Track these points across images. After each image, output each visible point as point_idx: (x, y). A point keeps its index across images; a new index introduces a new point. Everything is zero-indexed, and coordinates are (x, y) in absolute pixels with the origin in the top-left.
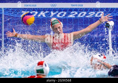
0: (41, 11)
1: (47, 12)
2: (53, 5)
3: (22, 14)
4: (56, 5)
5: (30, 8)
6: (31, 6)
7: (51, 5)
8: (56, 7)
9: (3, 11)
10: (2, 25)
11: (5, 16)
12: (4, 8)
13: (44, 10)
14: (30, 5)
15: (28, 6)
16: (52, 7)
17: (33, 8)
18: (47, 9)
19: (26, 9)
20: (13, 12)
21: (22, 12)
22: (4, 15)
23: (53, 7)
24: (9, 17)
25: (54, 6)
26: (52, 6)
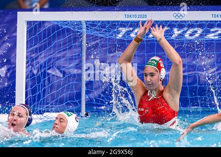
2: (179, 15)
3: (119, 32)
4: (183, 15)
5: (134, 22)
6: (137, 16)
7: (175, 15)
8: (184, 19)
9: (84, 26)
10: (83, 54)
11: (88, 36)
12: (87, 22)
14: (135, 16)
15: (132, 16)
19: (127, 22)
20: (103, 30)
21: (120, 29)
22: (85, 35)
24: (95, 38)
25: (181, 17)
26: (177, 17)
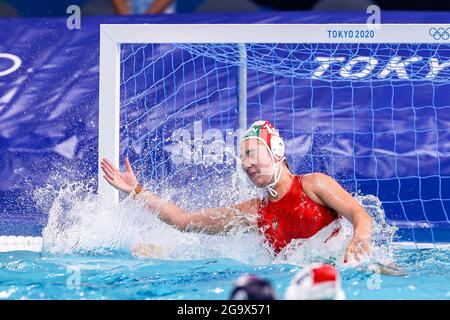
0: (393, 54)
1: (415, 59)
2: (441, 31)
3: (316, 66)
4: (449, 32)
5: (348, 45)
6: (355, 34)
7: (433, 32)
10: (240, 108)
11: (250, 75)
12: (248, 45)
13: (404, 51)
14: (349, 33)
15: (343, 34)
16: (436, 42)
17: (362, 45)
18: (414, 47)
19: (334, 45)
20: (282, 60)
21: (319, 59)
22: (245, 70)
23: (441, 41)
24: (268, 78)
25: (445, 36)
26: (437, 36)
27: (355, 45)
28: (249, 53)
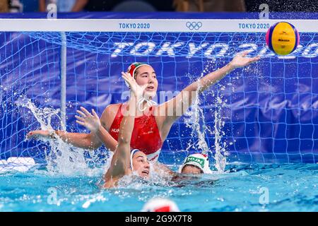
2: (194, 24)
4: (199, 24)
6: (137, 26)
7: (189, 24)
8: (201, 30)
9: (64, 37)
10: (62, 77)
12: (67, 33)
14: (133, 25)
15: (129, 26)
17: (143, 33)
18: (177, 34)
19: (124, 33)
20: (90, 42)
23: (194, 31)
25: (197, 28)
26: (191, 27)
27: (138, 33)
28: (68, 37)
